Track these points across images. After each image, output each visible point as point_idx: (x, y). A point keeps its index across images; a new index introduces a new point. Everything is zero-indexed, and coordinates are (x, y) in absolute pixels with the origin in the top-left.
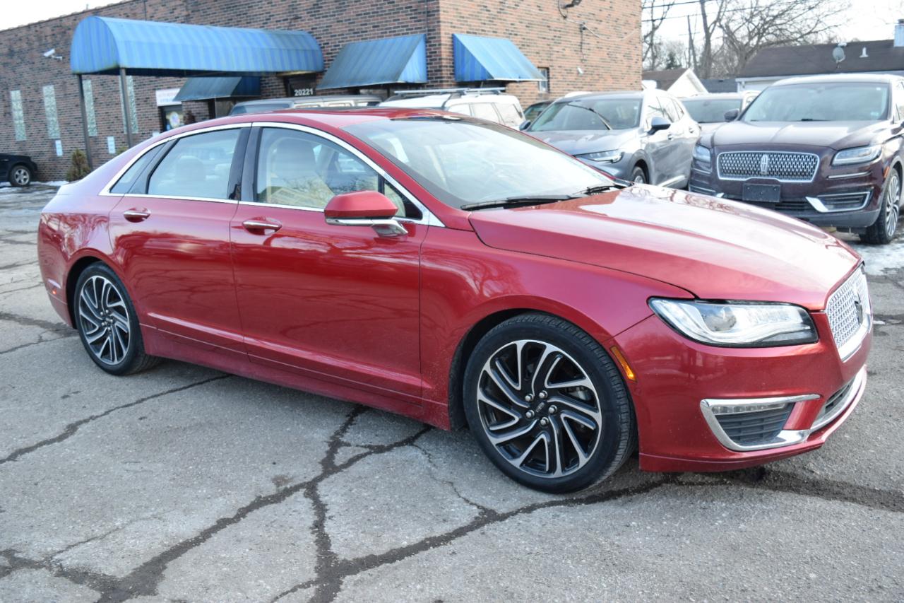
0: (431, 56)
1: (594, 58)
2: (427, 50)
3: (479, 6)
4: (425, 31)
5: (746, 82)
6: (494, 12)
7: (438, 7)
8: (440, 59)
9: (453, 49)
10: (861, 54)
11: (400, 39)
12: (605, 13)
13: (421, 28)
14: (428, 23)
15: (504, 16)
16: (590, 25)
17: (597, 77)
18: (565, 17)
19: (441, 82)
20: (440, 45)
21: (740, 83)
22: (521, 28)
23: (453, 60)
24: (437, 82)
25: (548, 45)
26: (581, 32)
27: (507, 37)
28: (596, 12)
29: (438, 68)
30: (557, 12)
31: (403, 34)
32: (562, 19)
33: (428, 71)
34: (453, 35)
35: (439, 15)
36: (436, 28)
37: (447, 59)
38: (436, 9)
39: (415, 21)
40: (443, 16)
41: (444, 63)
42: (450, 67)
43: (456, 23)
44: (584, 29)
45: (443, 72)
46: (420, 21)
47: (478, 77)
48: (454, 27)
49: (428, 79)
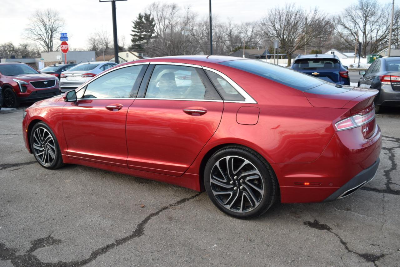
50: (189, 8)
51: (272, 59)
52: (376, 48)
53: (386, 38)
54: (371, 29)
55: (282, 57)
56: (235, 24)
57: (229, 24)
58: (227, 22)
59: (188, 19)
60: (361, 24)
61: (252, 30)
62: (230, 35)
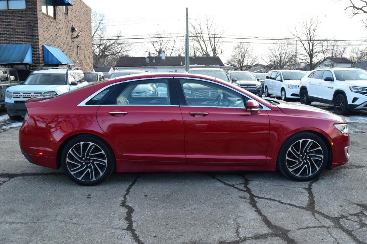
0: (35, 54)
1: (81, 58)
2: (32, 50)
3: (50, 35)
4: (32, 43)
5: (118, 68)
6: (54, 38)
7: (38, 34)
8: (39, 55)
9: (43, 51)
10: (153, 60)
11: (19, 45)
12: (83, 42)
13: (29, 41)
14: (33, 40)
15: (57, 40)
16: (80, 45)
17: (82, 65)
18: (73, 42)
19: (40, 64)
20: (39, 49)
21: (116, 68)
22: (61, 45)
23: (43, 55)
24: (37, 64)
25: (69, 52)
26: (77, 48)
27: (58, 48)
28: (81, 41)
29: (38, 58)
30: (71, 40)
31: (20, 43)
32: (72, 42)
33: (33, 59)
34: (43, 45)
35: (38, 37)
36: (37, 42)
37: (41, 55)
38: (37, 35)
39: (26, 39)
40: (40, 38)
41: (41, 56)
42: (42, 58)
43: (44, 41)
44: (79, 47)
45: (40, 60)
46: (29, 39)
47: (55, 63)
48: (43, 42)
49: (33, 62)
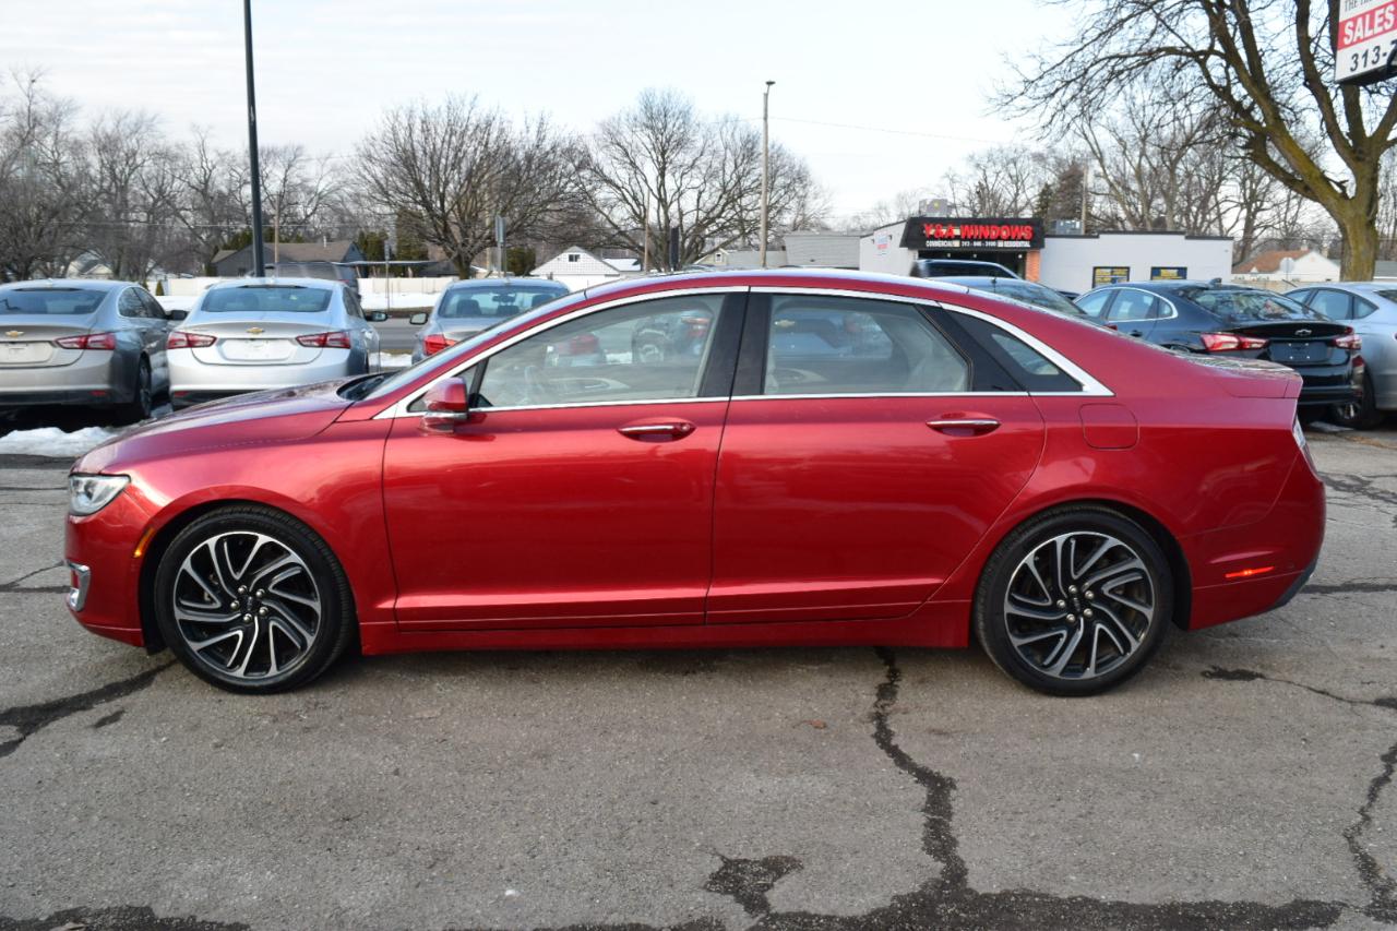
50: (33, 81)
51: (378, 276)
52: (697, 246)
53: (723, 215)
54: (679, 189)
55: (410, 271)
56: (223, 151)
57: (196, 150)
58: (190, 140)
59: (34, 120)
60: (651, 171)
61: (282, 177)
62: (204, 189)
